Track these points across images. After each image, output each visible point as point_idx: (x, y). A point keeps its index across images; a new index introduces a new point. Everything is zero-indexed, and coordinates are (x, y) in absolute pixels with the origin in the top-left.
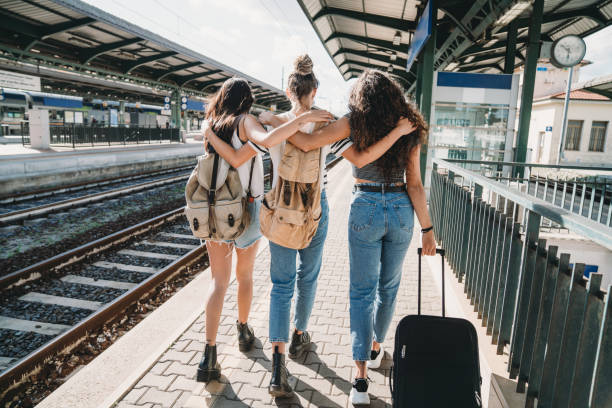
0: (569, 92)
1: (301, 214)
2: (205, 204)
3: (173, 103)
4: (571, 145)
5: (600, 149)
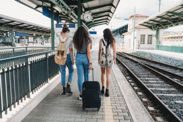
1: (61, 57)
3: (10, 34)
4: (142, 42)
5: (151, 43)
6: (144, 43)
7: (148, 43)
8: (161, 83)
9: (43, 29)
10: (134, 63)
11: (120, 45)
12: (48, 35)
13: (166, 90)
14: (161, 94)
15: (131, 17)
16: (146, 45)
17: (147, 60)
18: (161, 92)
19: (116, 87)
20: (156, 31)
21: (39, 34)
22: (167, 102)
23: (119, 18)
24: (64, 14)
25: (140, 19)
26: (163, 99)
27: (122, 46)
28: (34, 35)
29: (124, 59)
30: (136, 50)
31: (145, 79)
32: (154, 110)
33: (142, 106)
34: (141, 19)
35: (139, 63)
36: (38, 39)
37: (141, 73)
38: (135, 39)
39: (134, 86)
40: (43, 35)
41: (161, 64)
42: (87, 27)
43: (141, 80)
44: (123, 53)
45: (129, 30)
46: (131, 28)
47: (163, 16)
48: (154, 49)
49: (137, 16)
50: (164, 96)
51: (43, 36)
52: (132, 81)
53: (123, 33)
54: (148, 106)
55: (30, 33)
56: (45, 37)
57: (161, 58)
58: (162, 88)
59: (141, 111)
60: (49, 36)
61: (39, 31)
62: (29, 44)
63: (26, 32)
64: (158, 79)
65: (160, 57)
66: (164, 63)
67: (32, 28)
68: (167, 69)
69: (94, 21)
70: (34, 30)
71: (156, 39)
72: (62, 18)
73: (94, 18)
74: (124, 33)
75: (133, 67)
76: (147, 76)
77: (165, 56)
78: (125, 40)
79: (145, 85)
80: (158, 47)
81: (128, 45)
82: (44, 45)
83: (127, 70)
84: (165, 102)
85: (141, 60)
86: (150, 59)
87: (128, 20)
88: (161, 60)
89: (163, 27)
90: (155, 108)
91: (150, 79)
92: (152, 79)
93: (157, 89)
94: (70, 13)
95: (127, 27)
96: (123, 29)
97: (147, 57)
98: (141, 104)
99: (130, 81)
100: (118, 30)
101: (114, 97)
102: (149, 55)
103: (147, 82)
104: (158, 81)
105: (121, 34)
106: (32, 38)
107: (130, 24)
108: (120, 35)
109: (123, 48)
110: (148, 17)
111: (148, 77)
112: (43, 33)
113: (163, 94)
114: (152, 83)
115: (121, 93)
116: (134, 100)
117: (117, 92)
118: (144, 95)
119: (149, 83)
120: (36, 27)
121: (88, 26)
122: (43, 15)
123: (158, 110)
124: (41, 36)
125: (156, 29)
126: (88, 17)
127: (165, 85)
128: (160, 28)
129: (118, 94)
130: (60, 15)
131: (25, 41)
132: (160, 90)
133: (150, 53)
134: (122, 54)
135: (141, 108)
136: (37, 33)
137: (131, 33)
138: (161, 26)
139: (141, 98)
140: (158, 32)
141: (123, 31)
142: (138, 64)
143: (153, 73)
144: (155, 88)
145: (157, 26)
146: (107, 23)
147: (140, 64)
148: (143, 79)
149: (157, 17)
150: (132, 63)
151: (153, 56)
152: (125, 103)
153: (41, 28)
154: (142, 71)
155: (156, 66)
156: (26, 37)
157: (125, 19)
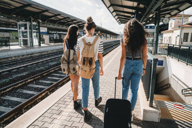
0: (182, 25)
2: (67, 64)
4: (185, 40)
6: (187, 41)
7: (191, 41)
16: (189, 43)
45: (170, 29)
46: (173, 27)
137: (173, 32)
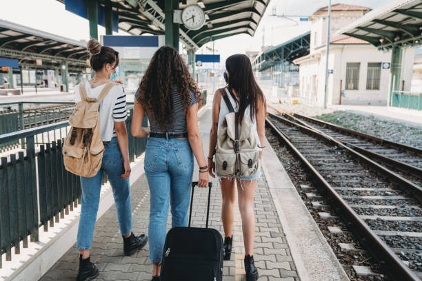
4: (351, 85)
5: (377, 88)
6: (356, 88)
7: (368, 88)
8: (398, 202)
9: (65, 46)
10: (325, 146)
11: (286, 93)
12: (80, 62)
13: (409, 222)
14: (393, 233)
15: (318, 11)
16: (362, 92)
17: (363, 137)
18: (395, 226)
19: (267, 213)
20: (391, 51)
21: (53, 61)
22: (408, 254)
23: (283, 16)
24: (127, 6)
25: (346, 17)
26: (399, 244)
27: (293, 96)
28: (39, 62)
29: (298, 133)
30: (332, 108)
31: (352, 189)
32: (369, 275)
33: (333, 261)
34: (349, 18)
35: (337, 144)
36: (51, 75)
37: (342, 174)
38: (331, 75)
39: (319, 210)
40: (64, 62)
41: (402, 149)
42: (193, 43)
43: (341, 192)
44: (296, 115)
45: (312, 50)
46: (319, 44)
47: (413, 8)
48: (385, 105)
49: (337, 9)
50: (400, 236)
51: (64, 67)
52: (314, 195)
53: (296, 57)
54: (353, 264)
55: (26, 58)
56: (71, 69)
57: (404, 130)
58: (398, 214)
59: (331, 274)
60: (84, 67)
61: (53, 53)
62: (25, 88)
63: (14, 55)
64: (388, 190)
65: (401, 127)
66: (412, 146)
67: (32, 42)
68: (417, 162)
69: (213, 24)
70: (38, 50)
71: (390, 75)
72: (120, 17)
73: (212, 17)
74: (299, 57)
75: (320, 157)
76: (358, 181)
77: (415, 126)
78: (301, 79)
79: (348, 207)
80: (397, 99)
81: (310, 95)
82: (70, 91)
83: (303, 165)
84: (403, 253)
85: (346, 137)
86: (371, 133)
87: (312, 20)
88: (402, 137)
89: (414, 39)
90: (372, 270)
91: (366, 192)
92: (371, 189)
93: (382, 218)
94: (145, 5)
95: (309, 40)
96: (296, 47)
97: (362, 128)
98: (331, 257)
99: (310, 195)
100: (283, 51)
101: (261, 237)
102: (368, 123)
103: (357, 199)
104: (387, 195)
105: (291, 60)
106: (33, 72)
107: (316, 33)
108: (287, 63)
109: (295, 103)
110: (370, 10)
111: (361, 184)
112: (64, 58)
113: (399, 233)
114: (371, 202)
115: (281, 228)
116: (314, 245)
117: (270, 225)
118: (347, 234)
119: (363, 201)
120: (45, 40)
121: (195, 41)
122: (67, 9)
123: (382, 276)
124: (58, 65)
125: (391, 47)
126: (193, 17)
127: (407, 206)
128: (402, 42)
129: (271, 230)
130: (114, 9)
131: (11, 80)
132: (392, 222)
133: (372, 117)
134: (291, 119)
135: (330, 267)
136: (48, 58)
137: (319, 59)
138: (408, 37)
139: (337, 241)
140: (398, 56)
141: (296, 52)
142: (336, 147)
143: (376, 174)
144: (378, 214)
145: (395, 37)
146: (250, 31)
147: (340, 148)
148: (345, 189)
149: (394, 11)
150: (319, 145)
151: (381, 124)
152: (289, 254)
153: (60, 43)
154: (344, 168)
155: (387, 154)
156: (13, 68)
157: (301, 19)
